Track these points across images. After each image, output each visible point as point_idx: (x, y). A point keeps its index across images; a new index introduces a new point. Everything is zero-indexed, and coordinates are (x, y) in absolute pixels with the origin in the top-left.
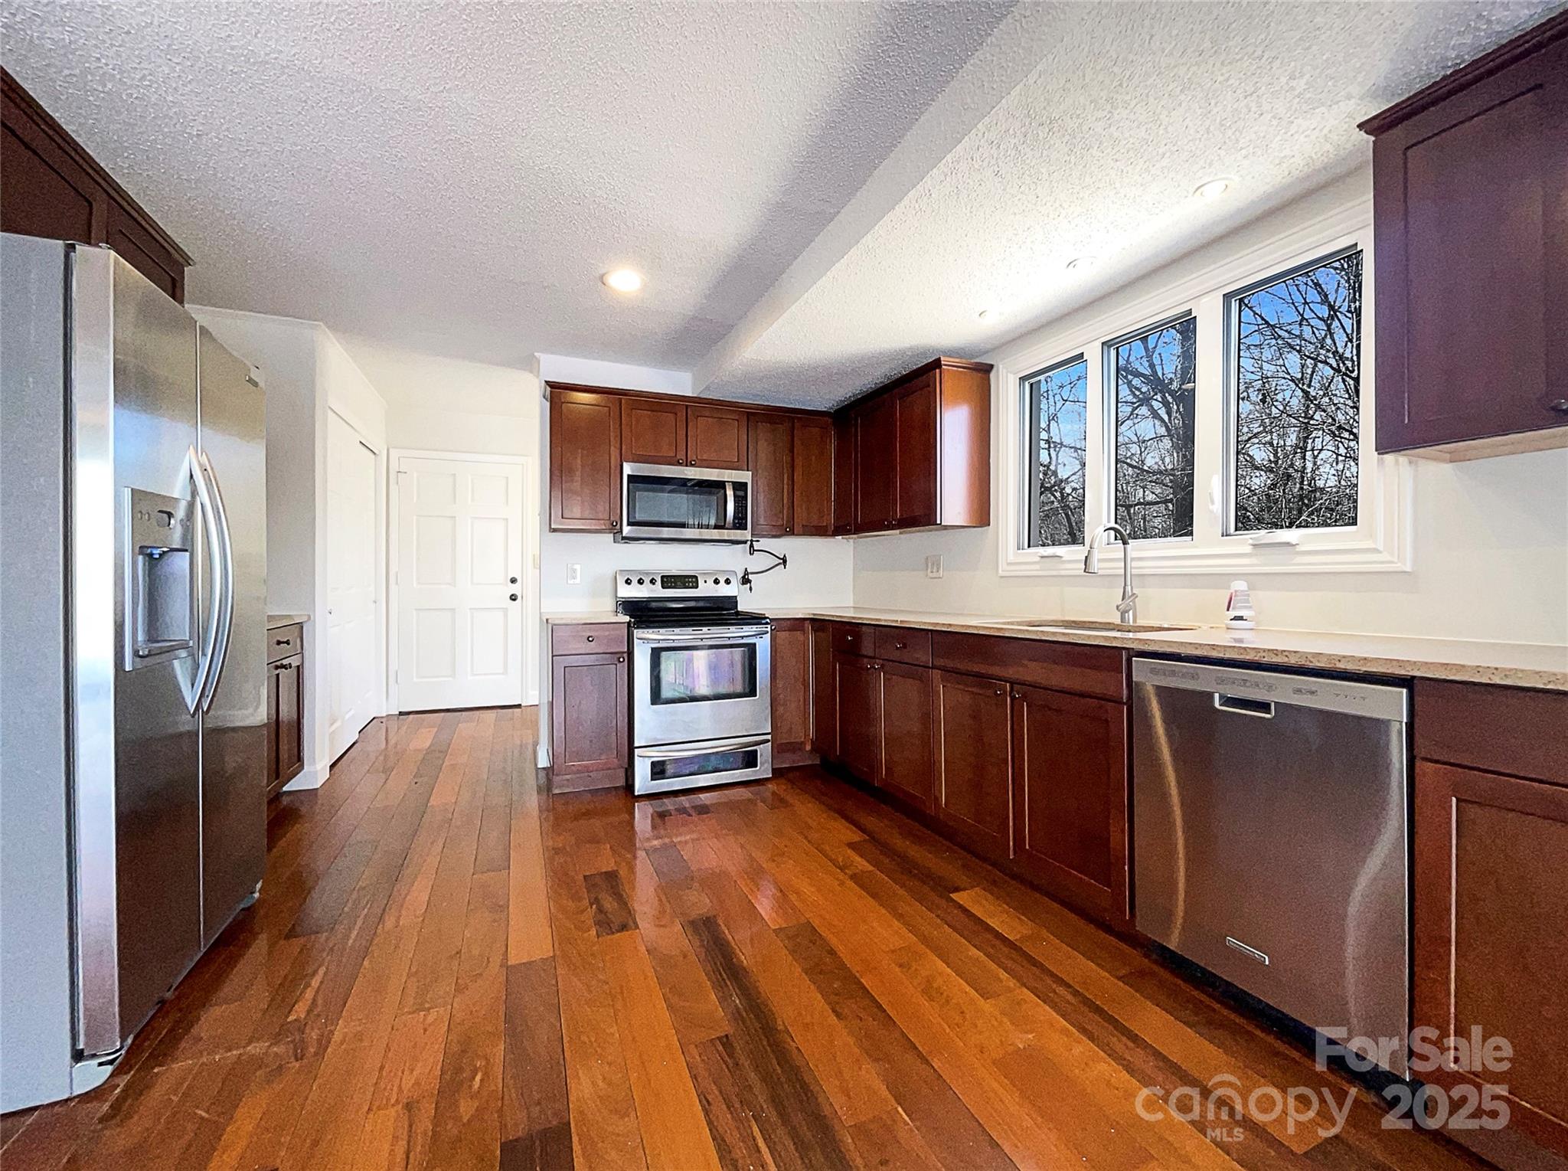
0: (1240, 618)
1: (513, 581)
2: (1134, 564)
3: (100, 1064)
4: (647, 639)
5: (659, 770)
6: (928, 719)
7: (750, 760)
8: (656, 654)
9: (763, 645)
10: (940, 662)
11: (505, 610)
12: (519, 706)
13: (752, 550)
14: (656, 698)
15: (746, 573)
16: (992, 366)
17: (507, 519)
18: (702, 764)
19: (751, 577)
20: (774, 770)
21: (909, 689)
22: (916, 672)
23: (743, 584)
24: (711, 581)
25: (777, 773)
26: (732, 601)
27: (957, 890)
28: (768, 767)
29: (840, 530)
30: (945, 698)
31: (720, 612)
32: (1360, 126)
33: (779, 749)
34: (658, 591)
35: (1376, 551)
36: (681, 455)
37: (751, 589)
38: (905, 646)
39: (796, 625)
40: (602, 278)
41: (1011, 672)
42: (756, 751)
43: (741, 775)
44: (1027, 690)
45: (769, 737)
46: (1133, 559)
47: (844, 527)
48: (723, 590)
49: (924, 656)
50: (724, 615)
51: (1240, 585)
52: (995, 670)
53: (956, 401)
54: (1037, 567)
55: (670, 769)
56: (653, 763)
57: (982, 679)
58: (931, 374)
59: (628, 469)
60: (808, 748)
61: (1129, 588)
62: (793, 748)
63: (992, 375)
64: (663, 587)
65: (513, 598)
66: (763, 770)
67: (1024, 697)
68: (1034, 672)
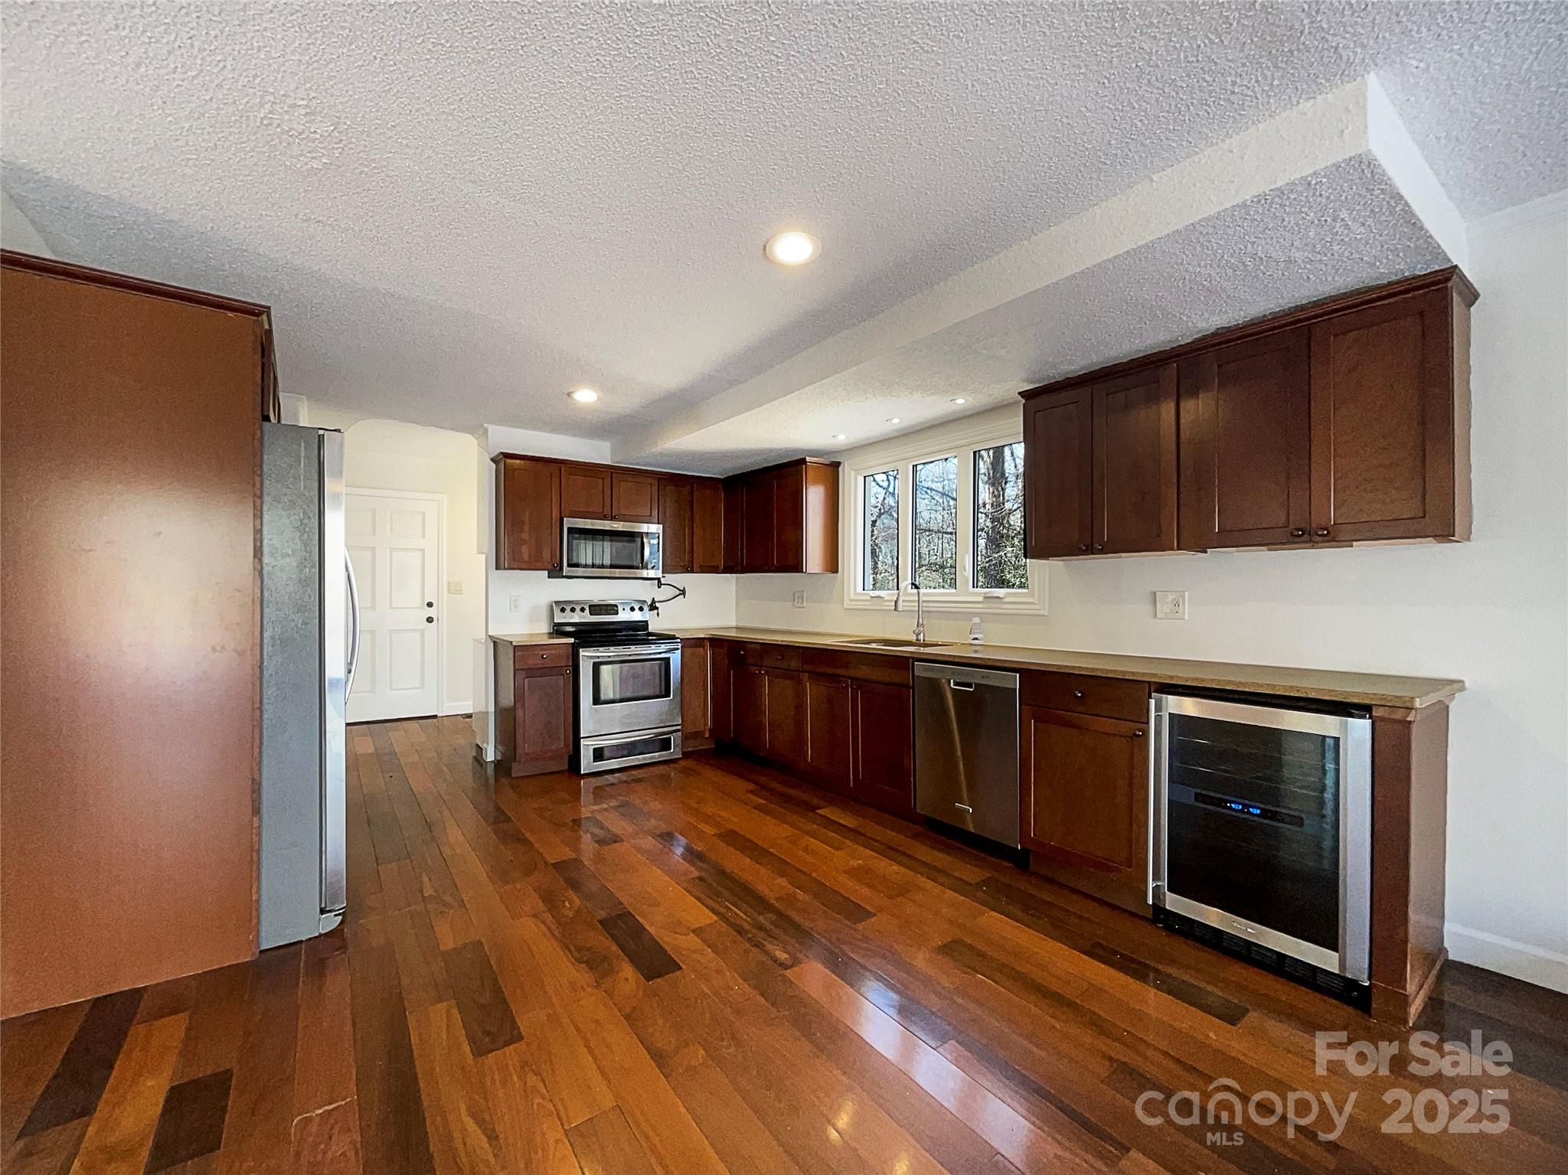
0: (976, 639)
1: (430, 605)
2: (924, 604)
3: (335, 915)
4: (587, 656)
5: (599, 754)
6: (800, 707)
7: (665, 745)
8: (596, 667)
9: (675, 659)
10: (808, 667)
11: (422, 632)
12: (435, 717)
13: (660, 585)
14: (597, 700)
15: (653, 601)
16: (839, 464)
17: (423, 550)
18: (630, 749)
19: (657, 605)
20: (683, 753)
21: (787, 687)
22: (789, 675)
23: (650, 610)
24: (628, 608)
25: (686, 755)
26: (644, 625)
27: (820, 808)
28: (679, 750)
29: (728, 570)
30: (812, 692)
31: (636, 633)
32: (1020, 393)
33: (686, 738)
34: (587, 618)
35: (1034, 603)
36: (607, 511)
37: (658, 614)
38: (783, 658)
39: (698, 642)
40: (569, 395)
41: (852, 673)
42: (670, 738)
43: (659, 756)
44: (860, 683)
45: (679, 727)
46: (923, 601)
47: (731, 567)
48: (637, 616)
49: (794, 664)
50: (639, 635)
51: (976, 620)
52: (841, 672)
53: (816, 482)
54: (868, 603)
55: (606, 753)
56: (595, 749)
57: (834, 678)
58: (799, 467)
59: (568, 523)
60: (707, 735)
61: (921, 620)
62: (696, 735)
63: (840, 469)
64: (591, 614)
65: (430, 620)
66: (674, 752)
67: (859, 687)
68: (863, 672)
